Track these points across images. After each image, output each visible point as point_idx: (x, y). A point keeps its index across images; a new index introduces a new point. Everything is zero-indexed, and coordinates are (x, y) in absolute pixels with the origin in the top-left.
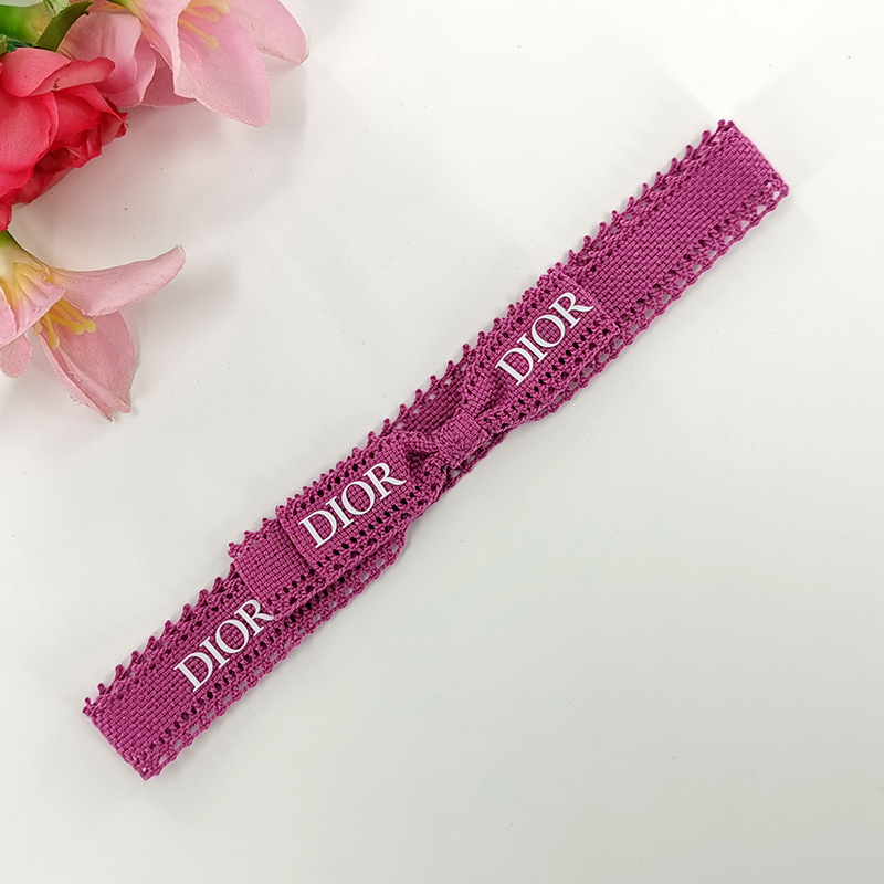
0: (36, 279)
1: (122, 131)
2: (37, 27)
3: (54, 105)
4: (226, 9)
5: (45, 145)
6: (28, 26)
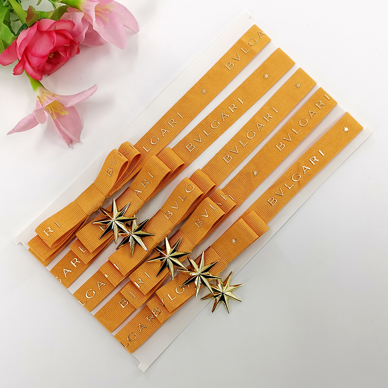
0: (49, 96)
1: (78, 52)
3: (55, 35)
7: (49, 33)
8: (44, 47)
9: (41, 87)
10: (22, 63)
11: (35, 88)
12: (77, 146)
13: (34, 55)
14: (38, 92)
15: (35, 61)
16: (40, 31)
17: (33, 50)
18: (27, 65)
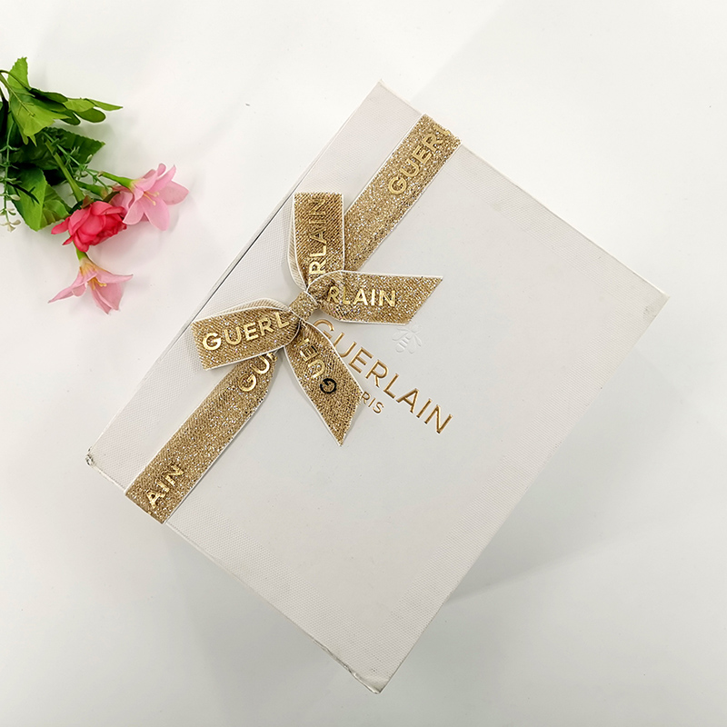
0: (91, 269)
1: (125, 228)
2: (104, 195)
3: (105, 218)
5: (101, 229)
6: (102, 193)
7: (100, 216)
8: (94, 228)
9: (85, 258)
10: (72, 238)
11: (79, 258)
13: (84, 233)
14: (81, 262)
15: (84, 237)
16: (92, 214)
17: (84, 228)
18: (76, 238)
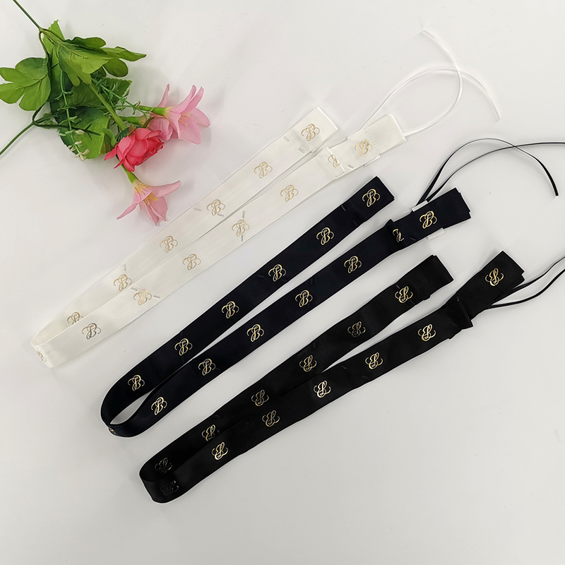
0: (145, 188)
1: (162, 147)
2: (143, 122)
3: (147, 141)
4: (189, 116)
5: (145, 151)
6: (140, 122)
7: (143, 140)
8: (139, 151)
9: (136, 180)
10: (122, 161)
11: (132, 181)
12: (162, 223)
13: (132, 156)
14: (135, 184)
15: (132, 160)
16: (137, 139)
17: (132, 152)
18: (125, 162)
